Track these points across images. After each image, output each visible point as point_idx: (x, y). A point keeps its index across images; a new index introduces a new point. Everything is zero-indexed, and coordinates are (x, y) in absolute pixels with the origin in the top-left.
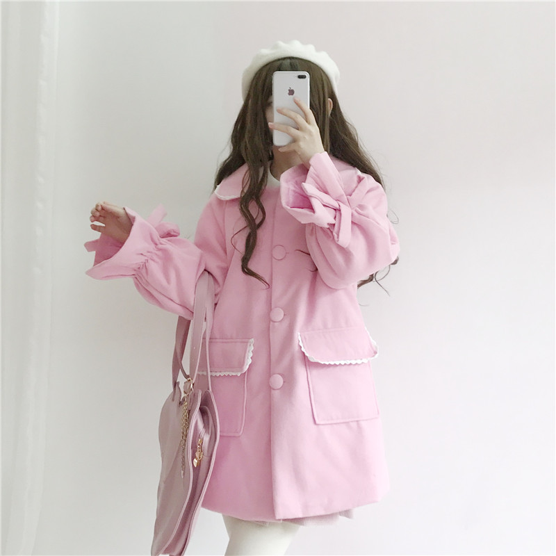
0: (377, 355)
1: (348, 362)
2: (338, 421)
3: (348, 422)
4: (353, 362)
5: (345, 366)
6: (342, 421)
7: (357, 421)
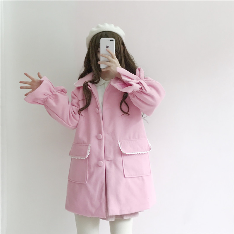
0: (151, 150)
1: (139, 153)
2: (134, 176)
3: (138, 177)
4: (141, 153)
5: (137, 155)
6: (136, 176)
7: (142, 176)
